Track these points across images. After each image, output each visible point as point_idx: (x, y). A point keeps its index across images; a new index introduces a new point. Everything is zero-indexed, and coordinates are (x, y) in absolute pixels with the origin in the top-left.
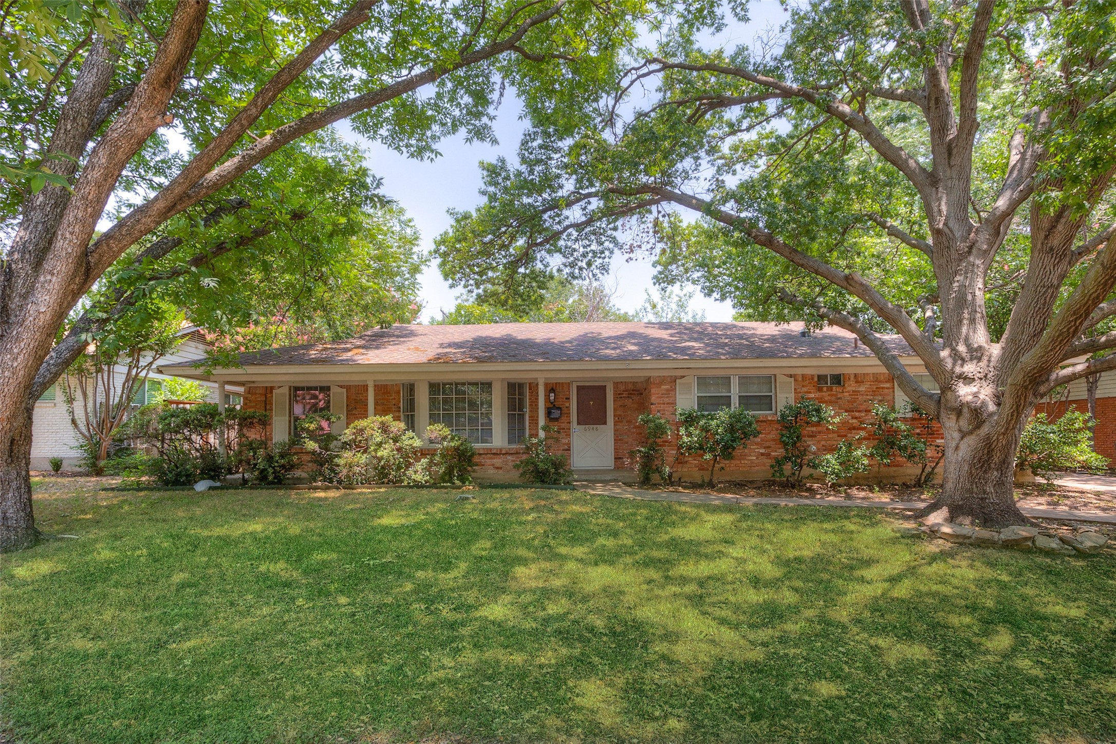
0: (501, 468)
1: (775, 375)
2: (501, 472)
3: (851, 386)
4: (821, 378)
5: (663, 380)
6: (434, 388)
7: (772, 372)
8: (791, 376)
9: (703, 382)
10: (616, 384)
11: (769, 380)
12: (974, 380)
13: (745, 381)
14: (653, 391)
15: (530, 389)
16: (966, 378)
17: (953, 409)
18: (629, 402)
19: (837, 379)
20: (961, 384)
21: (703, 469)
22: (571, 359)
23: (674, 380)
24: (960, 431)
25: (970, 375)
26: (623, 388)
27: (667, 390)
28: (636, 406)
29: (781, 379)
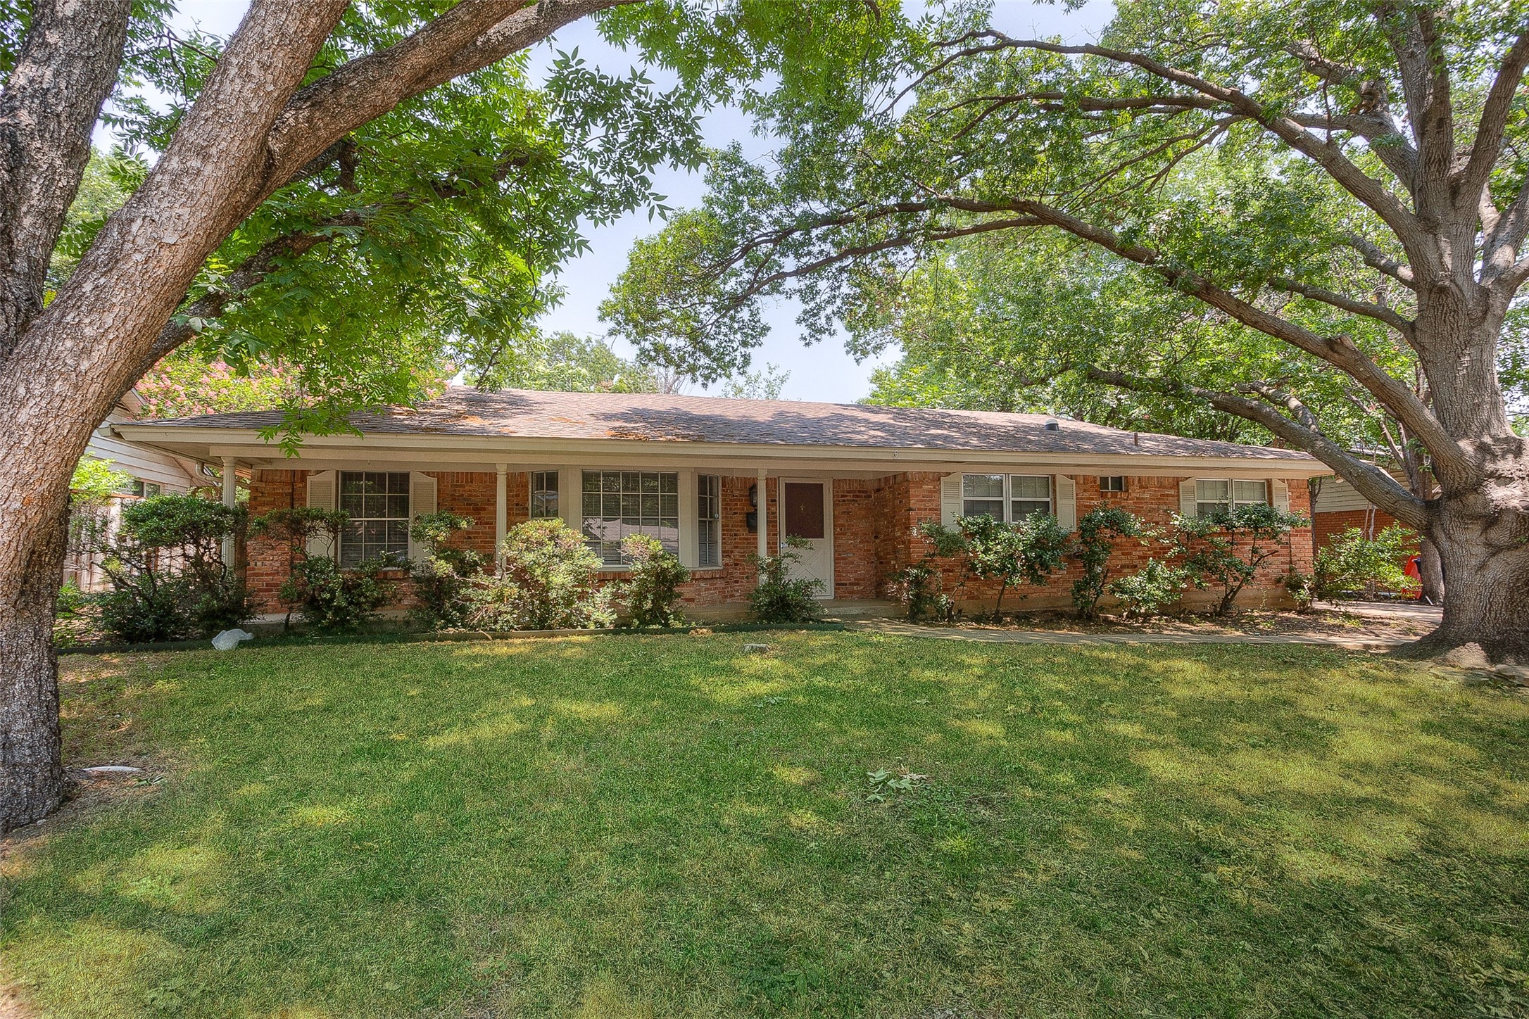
0: (692, 600)
1: (1054, 477)
2: (693, 605)
3: (1135, 492)
4: (1104, 480)
5: (923, 478)
6: (589, 479)
7: (1052, 471)
8: (1071, 477)
9: (972, 482)
10: (837, 483)
11: (1049, 483)
12: (1512, 480)
13: (1018, 482)
14: (912, 492)
15: (723, 486)
16: (1499, 477)
17: (1476, 517)
18: (854, 507)
19: (1118, 483)
20: (1493, 485)
21: (972, 598)
22: (803, 443)
23: (937, 478)
24: (1488, 544)
25: (1506, 473)
26: (846, 488)
27: (930, 491)
28: (863, 512)
29: (1059, 480)
